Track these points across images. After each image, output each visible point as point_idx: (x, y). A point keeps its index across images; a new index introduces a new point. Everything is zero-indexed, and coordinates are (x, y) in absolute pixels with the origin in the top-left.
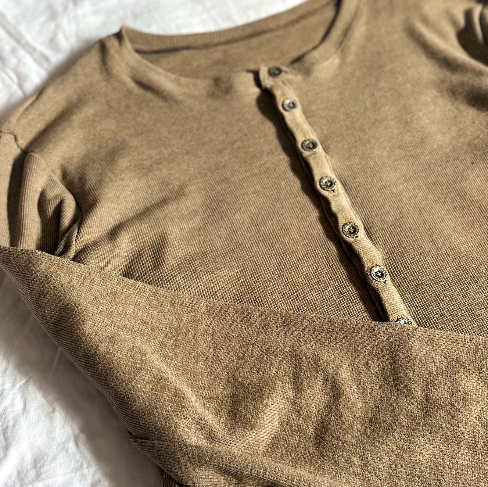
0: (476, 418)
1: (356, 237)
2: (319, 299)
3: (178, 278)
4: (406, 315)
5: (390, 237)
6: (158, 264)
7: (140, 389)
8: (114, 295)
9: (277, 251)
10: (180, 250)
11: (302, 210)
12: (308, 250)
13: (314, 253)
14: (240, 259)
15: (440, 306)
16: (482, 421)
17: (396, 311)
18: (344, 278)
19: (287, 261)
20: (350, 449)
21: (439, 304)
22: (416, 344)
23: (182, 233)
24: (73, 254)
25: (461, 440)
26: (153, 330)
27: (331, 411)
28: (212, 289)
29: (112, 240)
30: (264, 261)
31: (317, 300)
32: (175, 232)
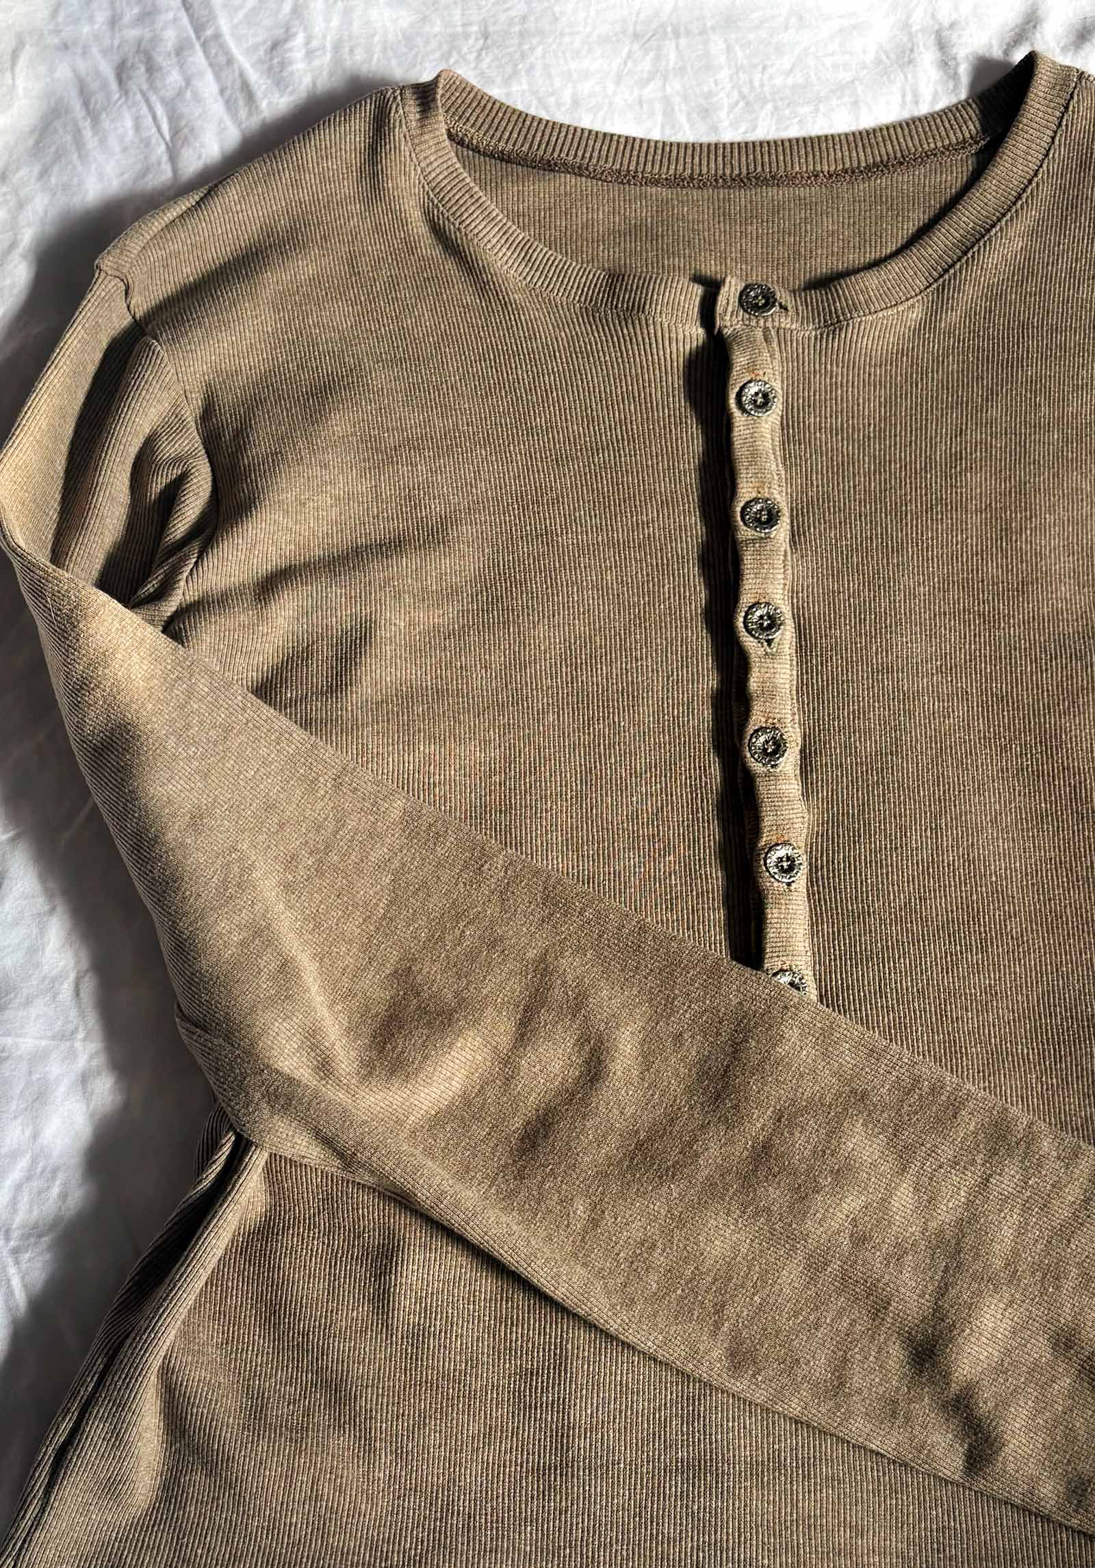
0: (847, 1216)
1: (772, 766)
2: (640, 872)
3: (368, 731)
4: (803, 967)
5: (847, 789)
6: (337, 686)
7: (220, 934)
8: (227, 730)
9: (594, 740)
10: (393, 670)
11: (684, 662)
12: (661, 759)
13: (671, 769)
14: (510, 732)
15: (884, 973)
16: (856, 1226)
17: (785, 954)
18: (710, 847)
19: (606, 769)
20: (577, 1183)
21: (884, 967)
22: (792, 1034)
23: (410, 632)
24: (174, 609)
25: (799, 1246)
26: (281, 826)
27: (571, 1100)
28: (429, 778)
29: (260, 600)
30: (560, 751)
31: (635, 873)
32: (395, 624)
